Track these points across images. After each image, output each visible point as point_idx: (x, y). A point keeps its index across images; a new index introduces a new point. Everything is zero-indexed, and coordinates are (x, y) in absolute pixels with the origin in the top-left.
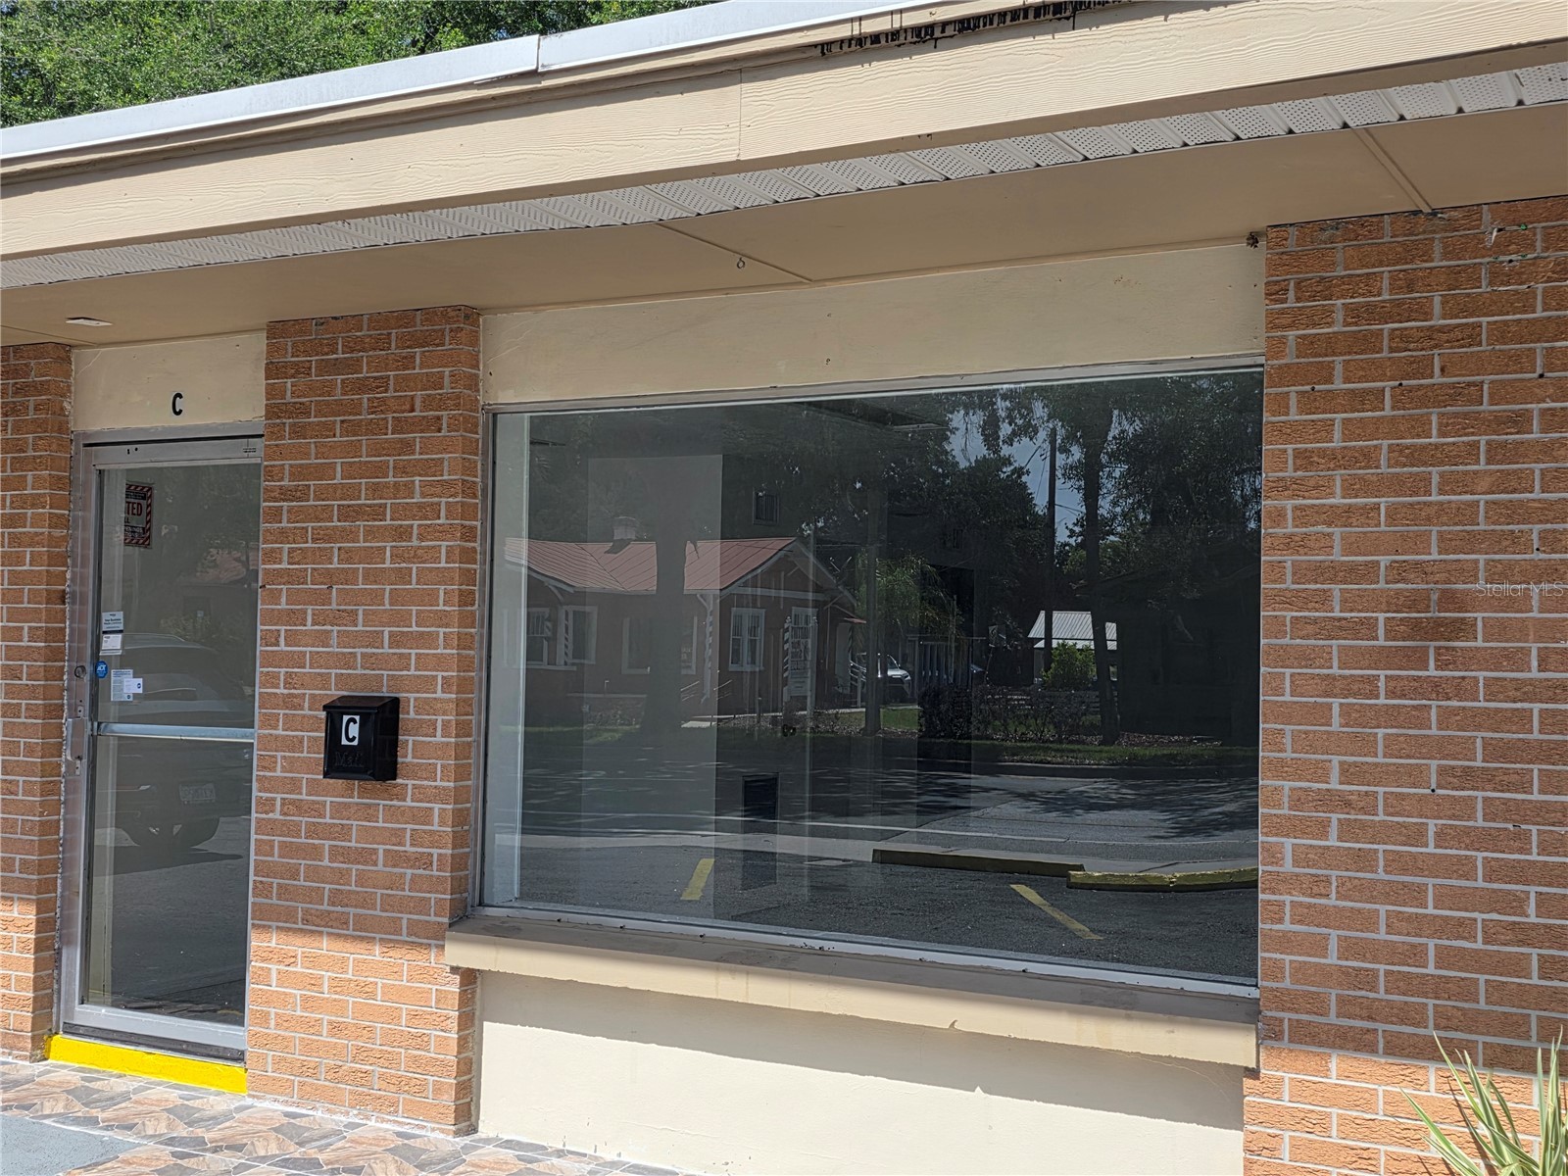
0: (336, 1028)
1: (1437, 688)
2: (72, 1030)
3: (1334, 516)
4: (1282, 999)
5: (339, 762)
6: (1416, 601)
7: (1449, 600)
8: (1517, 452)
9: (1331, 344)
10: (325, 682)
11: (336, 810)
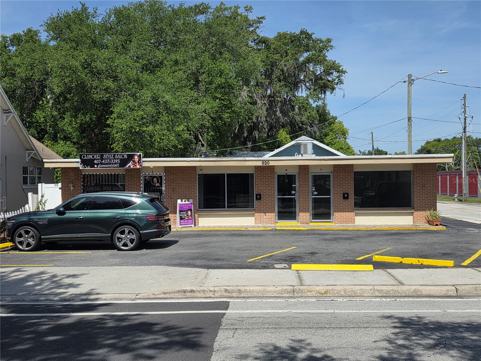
0: (343, 218)
1: (424, 189)
2: (311, 222)
3: (418, 180)
4: (416, 208)
5: (344, 198)
6: (423, 185)
7: (424, 185)
8: (428, 176)
9: (418, 170)
10: (341, 192)
11: (342, 202)
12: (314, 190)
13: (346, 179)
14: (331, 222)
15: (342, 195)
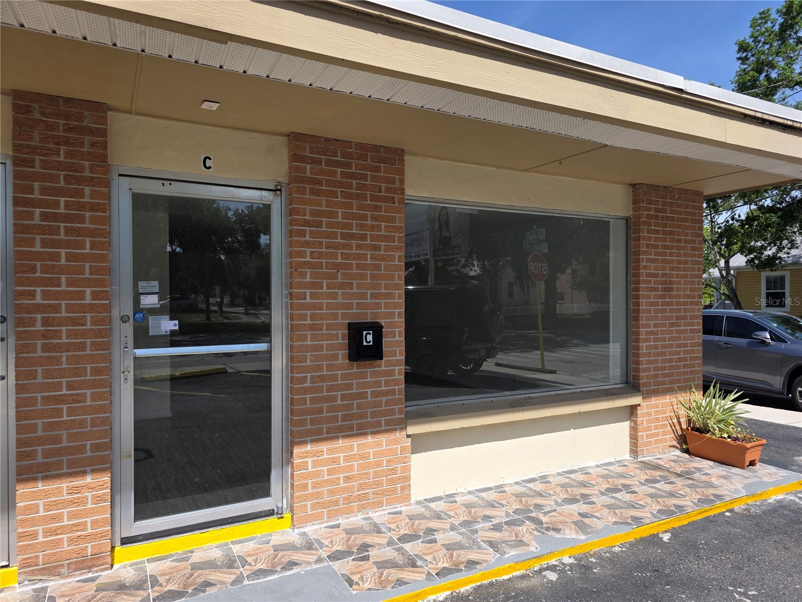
1: (668, 304)
2: (124, 541)
5: (362, 354)
6: (665, 283)
10: (335, 316)
11: (344, 377)
12: (150, 301)
13: (363, 237)
14: (270, 513)
15: (341, 338)
